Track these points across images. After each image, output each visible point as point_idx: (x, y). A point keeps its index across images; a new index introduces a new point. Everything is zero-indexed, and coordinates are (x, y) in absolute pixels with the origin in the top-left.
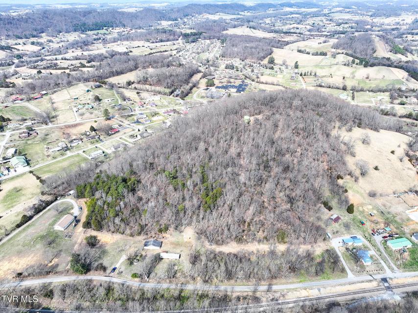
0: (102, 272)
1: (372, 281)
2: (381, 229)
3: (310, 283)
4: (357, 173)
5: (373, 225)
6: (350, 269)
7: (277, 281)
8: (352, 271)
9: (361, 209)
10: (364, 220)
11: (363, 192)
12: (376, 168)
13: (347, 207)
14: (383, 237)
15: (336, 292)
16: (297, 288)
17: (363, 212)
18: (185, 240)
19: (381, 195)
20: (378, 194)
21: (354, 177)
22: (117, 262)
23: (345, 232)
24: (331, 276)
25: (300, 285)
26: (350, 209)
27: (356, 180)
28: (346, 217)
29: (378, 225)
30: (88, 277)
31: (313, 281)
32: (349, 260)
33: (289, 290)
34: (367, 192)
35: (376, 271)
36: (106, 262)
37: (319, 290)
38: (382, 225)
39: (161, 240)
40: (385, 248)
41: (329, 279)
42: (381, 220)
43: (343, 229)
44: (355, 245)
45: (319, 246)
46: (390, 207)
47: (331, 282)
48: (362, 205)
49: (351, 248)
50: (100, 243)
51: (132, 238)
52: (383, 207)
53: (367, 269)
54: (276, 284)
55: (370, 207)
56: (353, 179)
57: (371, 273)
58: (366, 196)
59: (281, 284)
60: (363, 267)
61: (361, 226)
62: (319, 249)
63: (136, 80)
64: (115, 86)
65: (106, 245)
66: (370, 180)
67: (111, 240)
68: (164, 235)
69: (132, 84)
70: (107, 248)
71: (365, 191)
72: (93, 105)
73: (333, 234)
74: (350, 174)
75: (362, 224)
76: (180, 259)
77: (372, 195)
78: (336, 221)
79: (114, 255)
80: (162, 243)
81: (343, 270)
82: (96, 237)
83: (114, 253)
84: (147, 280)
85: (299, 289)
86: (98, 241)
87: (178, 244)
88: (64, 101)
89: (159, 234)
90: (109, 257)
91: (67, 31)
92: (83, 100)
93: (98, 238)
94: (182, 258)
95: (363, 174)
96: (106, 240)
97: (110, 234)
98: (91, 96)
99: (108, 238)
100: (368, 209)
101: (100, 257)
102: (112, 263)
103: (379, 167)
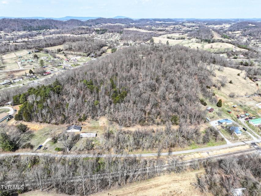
0: (29, 149)
1: (245, 145)
2: (243, 115)
3: (200, 149)
4: (219, 85)
5: (236, 113)
6: (228, 139)
7: (175, 148)
8: (229, 140)
9: (226, 104)
10: (230, 110)
11: (225, 95)
12: (231, 82)
13: (216, 103)
14: (245, 119)
15: (221, 154)
16: (191, 153)
17: (228, 106)
18: (101, 125)
19: (237, 97)
20: (235, 96)
21: (217, 87)
22: (43, 142)
23: (218, 117)
24: (215, 143)
25: (193, 151)
26: (219, 104)
27: (219, 89)
28: (217, 109)
29: (240, 112)
30: (16, 153)
31: (202, 148)
32: (225, 134)
33: (185, 154)
34: (228, 95)
35: (246, 139)
36: (33, 142)
37: (208, 153)
38: (243, 113)
39: (81, 126)
40: (249, 125)
41: (213, 145)
42: (241, 110)
43: (217, 116)
44: (228, 124)
45: (202, 126)
46: (245, 103)
47: (215, 147)
48: (226, 102)
49: (225, 126)
51: (56, 126)
52: (240, 103)
53: (240, 138)
54: (175, 151)
55: (232, 103)
56: (217, 88)
57: (243, 140)
58: (227, 97)
59: (178, 151)
60: (236, 138)
61: (228, 113)
62: (202, 128)
63: (64, 49)
64: (49, 52)
65: (35, 131)
66: (228, 89)
67: (39, 128)
68: (83, 123)
69: (62, 51)
70: (34, 133)
71: (226, 95)
72: (33, 60)
73: (211, 118)
74: (214, 86)
75: (229, 112)
76: (97, 137)
77: (232, 96)
78: (211, 111)
79: (41, 138)
80: (81, 128)
81: (223, 139)
82: (26, 126)
83: (41, 136)
84: (69, 152)
85: (193, 153)
86: (27, 128)
87: (95, 128)
88: (12, 59)
89: (79, 122)
90: (36, 138)
91: (19, 30)
92: (26, 58)
93: (28, 127)
94: (98, 136)
95: (223, 85)
96: (35, 128)
97: (38, 123)
98: (31, 56)
99: (37, 127)
100: (231, 104)
101: (28, 139)
102: (39, 143)
103: (232, 81)
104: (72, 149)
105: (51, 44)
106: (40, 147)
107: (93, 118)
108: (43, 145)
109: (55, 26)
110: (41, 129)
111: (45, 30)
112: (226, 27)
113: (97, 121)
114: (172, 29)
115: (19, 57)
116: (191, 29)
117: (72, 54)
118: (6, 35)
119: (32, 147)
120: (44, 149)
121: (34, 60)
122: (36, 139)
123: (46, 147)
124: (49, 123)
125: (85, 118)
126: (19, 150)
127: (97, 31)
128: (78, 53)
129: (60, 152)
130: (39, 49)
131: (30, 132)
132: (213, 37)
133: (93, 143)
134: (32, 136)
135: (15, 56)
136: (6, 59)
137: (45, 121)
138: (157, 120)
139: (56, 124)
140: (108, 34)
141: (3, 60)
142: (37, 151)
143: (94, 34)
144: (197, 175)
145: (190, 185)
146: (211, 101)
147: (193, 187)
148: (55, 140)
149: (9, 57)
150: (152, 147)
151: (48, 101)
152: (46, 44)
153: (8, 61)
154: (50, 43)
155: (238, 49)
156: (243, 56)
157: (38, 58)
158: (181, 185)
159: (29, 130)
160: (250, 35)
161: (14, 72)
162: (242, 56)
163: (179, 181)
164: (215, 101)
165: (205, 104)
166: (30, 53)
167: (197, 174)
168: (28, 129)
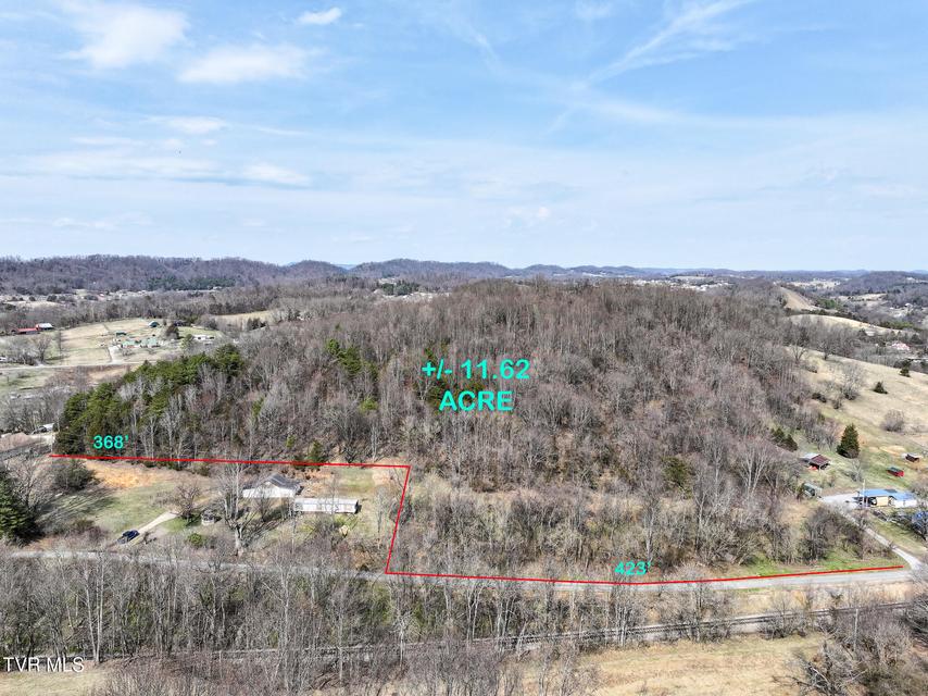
0: (83, 542)
3: (794, 579)
4: (835, 394)
6: (909, 553)
8: (915, 554)
9: (874, 449)
10: (898, 468)
11: (866, 425)
12: (879, 389)
13: (835, 447)
15: (892, 601)
17: (885, 455)
18: (378, 482)
19: (917, 431)
20: (908, 427)
21: (829, 403)
22: (145, 521)
23: (853, 485)
24: (856, 564)
25: (765, 583)
26: (848, 447)
27: (837, 406)
28: (838, 463)
30: (29, 552)
31: (804, 575)
32: (894, 535)
33: (731, 593)
34: (877, 423)
36: (103, 519)
39: (302, 484)
43: (844, 480)
44: (898, 504)
45: (791, 510)
47: (862, 577)
48: (876, 445)
49: (888, 512)
50: (101, 486)
51: (207, 479)
55: (900, 448)
56: (829, 405)
58: (876, 430)
61: (893, 477)
62: (791, 514)
63: (270, 321)
65: (119, 490)
66: (874, 407)
67: (137, 481)
68: (310, 473)
69: (263, 325)
70: (118, 494)
71: (871, 423)
72: (162, 343)
73: (822, 487)
74: (817, 396)
75: (897, 473)
76: (359, 515)
77: (894, 427)
78: (817, 464)
79: (139, 509)
80: (302, 488)
82: (92, 472)
83: (138, 505)
84: (240, 553)
85: (766, 591)
86: (93, 481)
87: (355, 489)
88: (91, 338)
89: (296, 472)
90: (121, 510)
92: (138, 336)
93: (97, 476)
94: (364, 512)
95: (851, 396)
96: (122, 481)
97: (139, 469)
98: (159, 331)
99: (131, 478)
100: (899, 451)
101: (88, 511)
102: (126, 525)
103: (886, 387)
104: (256, 545)
105: (228, 306)
106: (131, 535)
107: (350, 460)
108: (142, 531)
110: (145, 487)
113: (368, 470)
115: (118, 334)
119: (97, 534)
120: (141, 543)
121: (167, 343)
122: (118, 513)
123: (153, 536)
124: (179, 469)
125: (320, 461)
126: (44, 543)
127: (385, 287)
129: (204, 553)
130: (188, 317)
131: (101, 492)
132: (785, 304)
133: (344, 529)
134: (107, 502)
135: (106, 331)
136: (74, 339)
137: (165, 462)
138: (603, 478)
139: (207, 473)
141: (60, 341)
142: (114, 548)
144: (802, 654)
145: (774, 685)
146: (815, 440)
147: (787, 689)
148: (191, 517)
149: (83, 335)
150: (585, 556)
151: (191, 393)
152: (212, 307)
153: (77, 343)
154: (227, 304)
157: (179, 338)
161: (91, 369)
162: (902, 347)
164: (830, 440)
165: (791, 445)
166: (154, 325)
168: (98, 481)
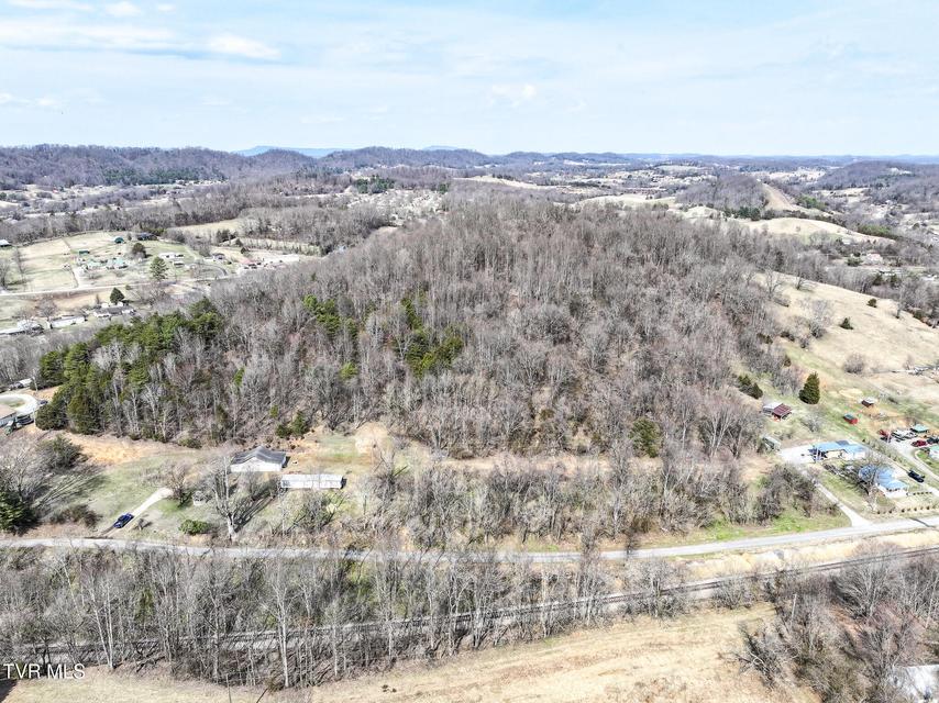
0: (81, 527)
1: (925, 529)
2: (902, 430)
3: (747, 540)
4: (804, 332)
5: (876, 423)
7: (650, 537)
8: (859, 511)
9: (834, 394)
10: (853, 414)
11: (827, 365)
12: (846, 325)
13: (797, 393)
14: (914, 444)
15: (830, 560)
16: (713, 554)
17: (843, 400)
18: (362, 451)
19: (875, 371)
20: (867, 369)
21: (797, 341)
22: (137, 503)
23: (810, 436)
24: (803, 523)
25: (720, 546)
26: (810, 394)
27: (804, 345)
28: (801, 410)
29: (890, 422)
30: (29, 541)
31: (756, 536)
32: (841, 490)
33: (690, 559)
34: (839, 364)
35: (925, 511)
36: (97, 502)
37: (780, 555)
38: (902, 423)
39: (288, 454)
40: (930, 464)
41: (799, 530)
42: (895, 414)
43: (803, 430)
44: (848, 457)
45: (750, 465)
46: (907, 391)
47: (807, 536)
48: (836, 388)
49: (838, 465)
52: (888, 392)
53: (900, 505)
54: (649, 545)
55: (857, 392)
56: (797, 344)
57: (913, 513)
58: (838, 372)
59: (662, 545)
60: (887, 508)
61: (847, 425)
62: (750, 470)
63: (241, 232)
64: (188, 239)
65: (108, 467)
66: (838, 345)
67: (125, 456)
68: (295, 442)
69: (233, 237)
70: (108, 472)
71: (834, 364)
72: (128, 263)
73: (781, 439)
74: (786, 335)
75: (851, 421)
76: (345, 490)
77: (854, 369)
78: (780, 414)
79: (130, 489)
80: (288, 459)
81: (833, 509)
82: (79, 448)
83: (129, 484)
84: (234, 538)
85: (721, 555)
86: (81, 457)
87: (338, 459)
88: (53, 258)
89: (281, 440)
90: (113, 491)
91: (90, 184)
92: (103, 255)
93: (83, 452)
94: (349, 486)
95: (817, 334)
96: (109, 456)
97: (125, 442)
98: (125, 249)
99: (118, 453)
100: (854, 394)
101: (79, 493)
102: (120, 507)
103: (852, 322)
104: (248, 528)
105: (195, 217)
106: (125, 520)
107: (333, 426)
108: (137, 513)
109: (215, 171)
110: (133, 462)
111: (181, 183)
112: (809, 178)
113: (350, 438)
114: (620, 181)
115: (81, 253)
116: (687, 182)
117: (269, 248)
118: (44, 196)
119: (92, 520)
120: (136, 528)
122: (110, 495)
123: (147, 520)
124: (165, 441)
125: (304, 428)
126: (42, 529)
127: (359, 183)
128: (291, 245)
129: (199, 539)
130: (153, 229)
131: (89, 470)
132: (767, 203)
133: (331, 508)
134: (97, 482)
135: (67, 250)
136: (34, 258)
137: (150, 434)
138: (576, 438)
139: (194, 444)
140: (399, 192)
141: (20, 261)
142: (110, 534)
143: (347, 191)
144: (746, 627)
145: (719, 662)
146: (780, 385)
147: (730, 667)
148: (183, 498)
149: (43, 254)
150: (558, 528)
151: (169, 361)
153: (40, 264)
154: (193, 213)
155: (860, 238)
156: (881, 259)
157: (146, 256)
158: (679, 662)
159: (89, 463)
160: (896, 198)
161: (57, 296)
162: (877, 258)
163: (673, 647)
164: (794, 384)
165: (756, 393)
166: (119, 241)
167: (743, 622)
168: (86, 458)
